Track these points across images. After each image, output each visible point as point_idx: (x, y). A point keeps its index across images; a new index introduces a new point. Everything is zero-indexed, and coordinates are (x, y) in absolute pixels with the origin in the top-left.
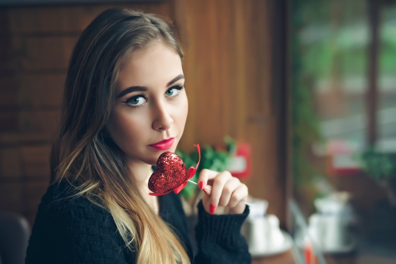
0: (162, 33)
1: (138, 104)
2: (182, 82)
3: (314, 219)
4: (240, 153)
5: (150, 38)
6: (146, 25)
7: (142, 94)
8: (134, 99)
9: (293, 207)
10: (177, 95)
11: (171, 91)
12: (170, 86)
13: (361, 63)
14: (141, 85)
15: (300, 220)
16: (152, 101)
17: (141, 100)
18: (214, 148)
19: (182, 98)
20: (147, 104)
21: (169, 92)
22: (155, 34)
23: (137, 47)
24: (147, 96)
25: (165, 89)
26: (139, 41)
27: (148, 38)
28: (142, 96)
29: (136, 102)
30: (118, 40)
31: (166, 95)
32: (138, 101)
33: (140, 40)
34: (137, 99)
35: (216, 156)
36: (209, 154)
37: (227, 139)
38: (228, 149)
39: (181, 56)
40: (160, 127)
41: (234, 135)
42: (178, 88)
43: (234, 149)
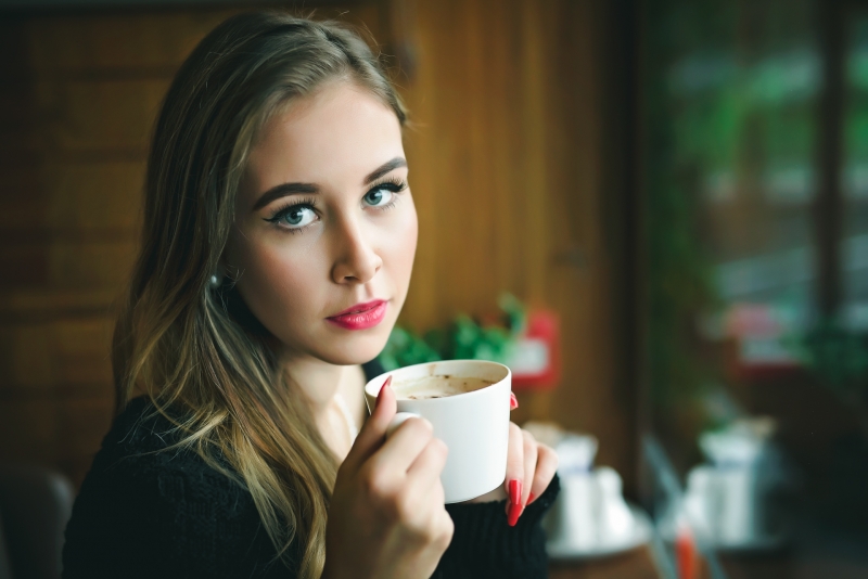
0: (353, 62)
1: (301, 224)
2: (401, 174)
3: (700, 478)
4: (535, 332)
5: (321, 71)
6: (313, 42)
7: (307, 201)
8: (292, 212)
9: (652, 452)
10: (390, 204)
11: (377, 195)
12: (373, 183)
13: (803, 135)
14: (304, 179)
15: (667, 479)
16: (333, 217)
17: (307, 216)
18: (478, 321)
19: (403, 210)
20: (320, 224)
21: (371, 196)
22: (336, 64)
23: (292, 93)
24: (320, 205)
25: (362, 190)
26: (295, 78)
27: (318, 73)
28: (309, 205)
29: (296, 218)
30: (249, 74)
31: (367, 204)
32: (301, 217)
33: (299, 76)
34: (299, 214)
35: (482, 338)
36: (467, 335)
37: (507, 302)
38: (507, 323)
39: (401, 117)
40: (350, 275)
41: (521, 293)
42: (394, 187)
43: (523, 323)
